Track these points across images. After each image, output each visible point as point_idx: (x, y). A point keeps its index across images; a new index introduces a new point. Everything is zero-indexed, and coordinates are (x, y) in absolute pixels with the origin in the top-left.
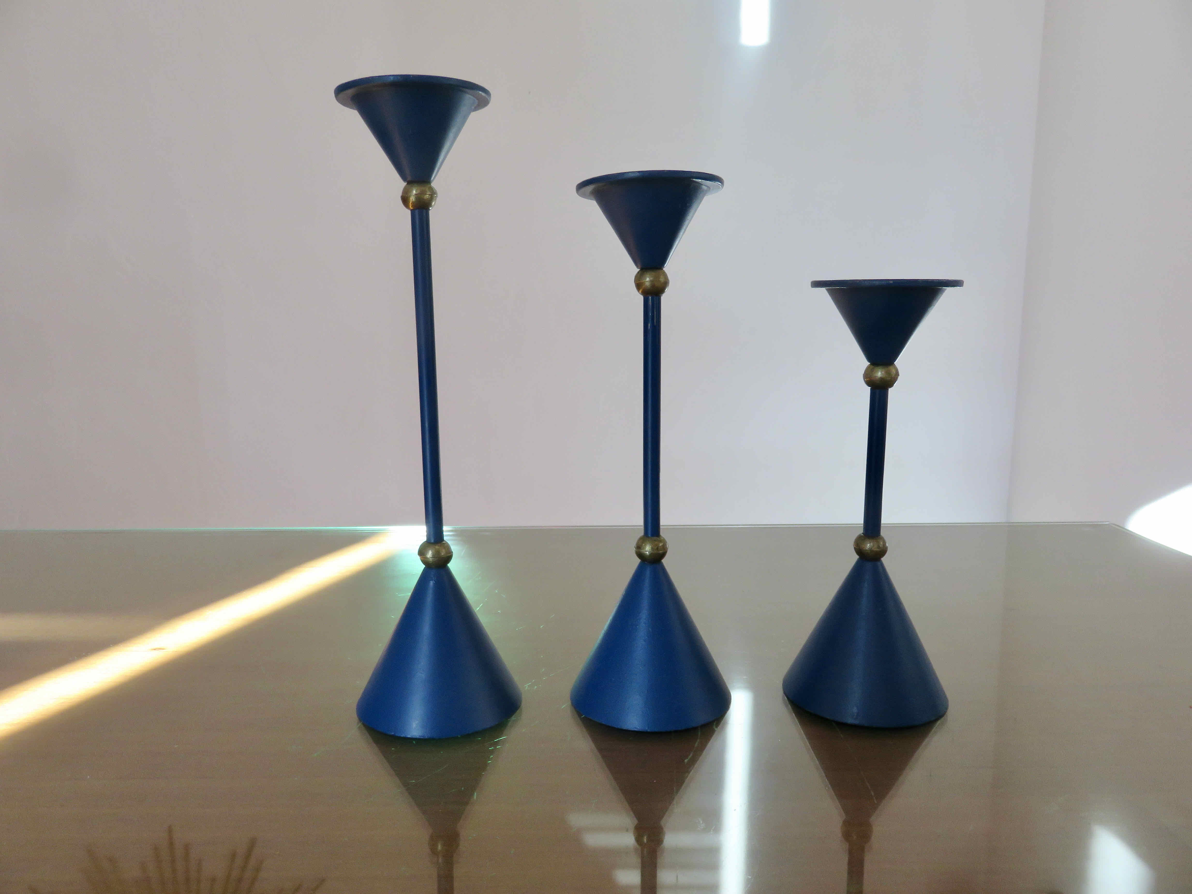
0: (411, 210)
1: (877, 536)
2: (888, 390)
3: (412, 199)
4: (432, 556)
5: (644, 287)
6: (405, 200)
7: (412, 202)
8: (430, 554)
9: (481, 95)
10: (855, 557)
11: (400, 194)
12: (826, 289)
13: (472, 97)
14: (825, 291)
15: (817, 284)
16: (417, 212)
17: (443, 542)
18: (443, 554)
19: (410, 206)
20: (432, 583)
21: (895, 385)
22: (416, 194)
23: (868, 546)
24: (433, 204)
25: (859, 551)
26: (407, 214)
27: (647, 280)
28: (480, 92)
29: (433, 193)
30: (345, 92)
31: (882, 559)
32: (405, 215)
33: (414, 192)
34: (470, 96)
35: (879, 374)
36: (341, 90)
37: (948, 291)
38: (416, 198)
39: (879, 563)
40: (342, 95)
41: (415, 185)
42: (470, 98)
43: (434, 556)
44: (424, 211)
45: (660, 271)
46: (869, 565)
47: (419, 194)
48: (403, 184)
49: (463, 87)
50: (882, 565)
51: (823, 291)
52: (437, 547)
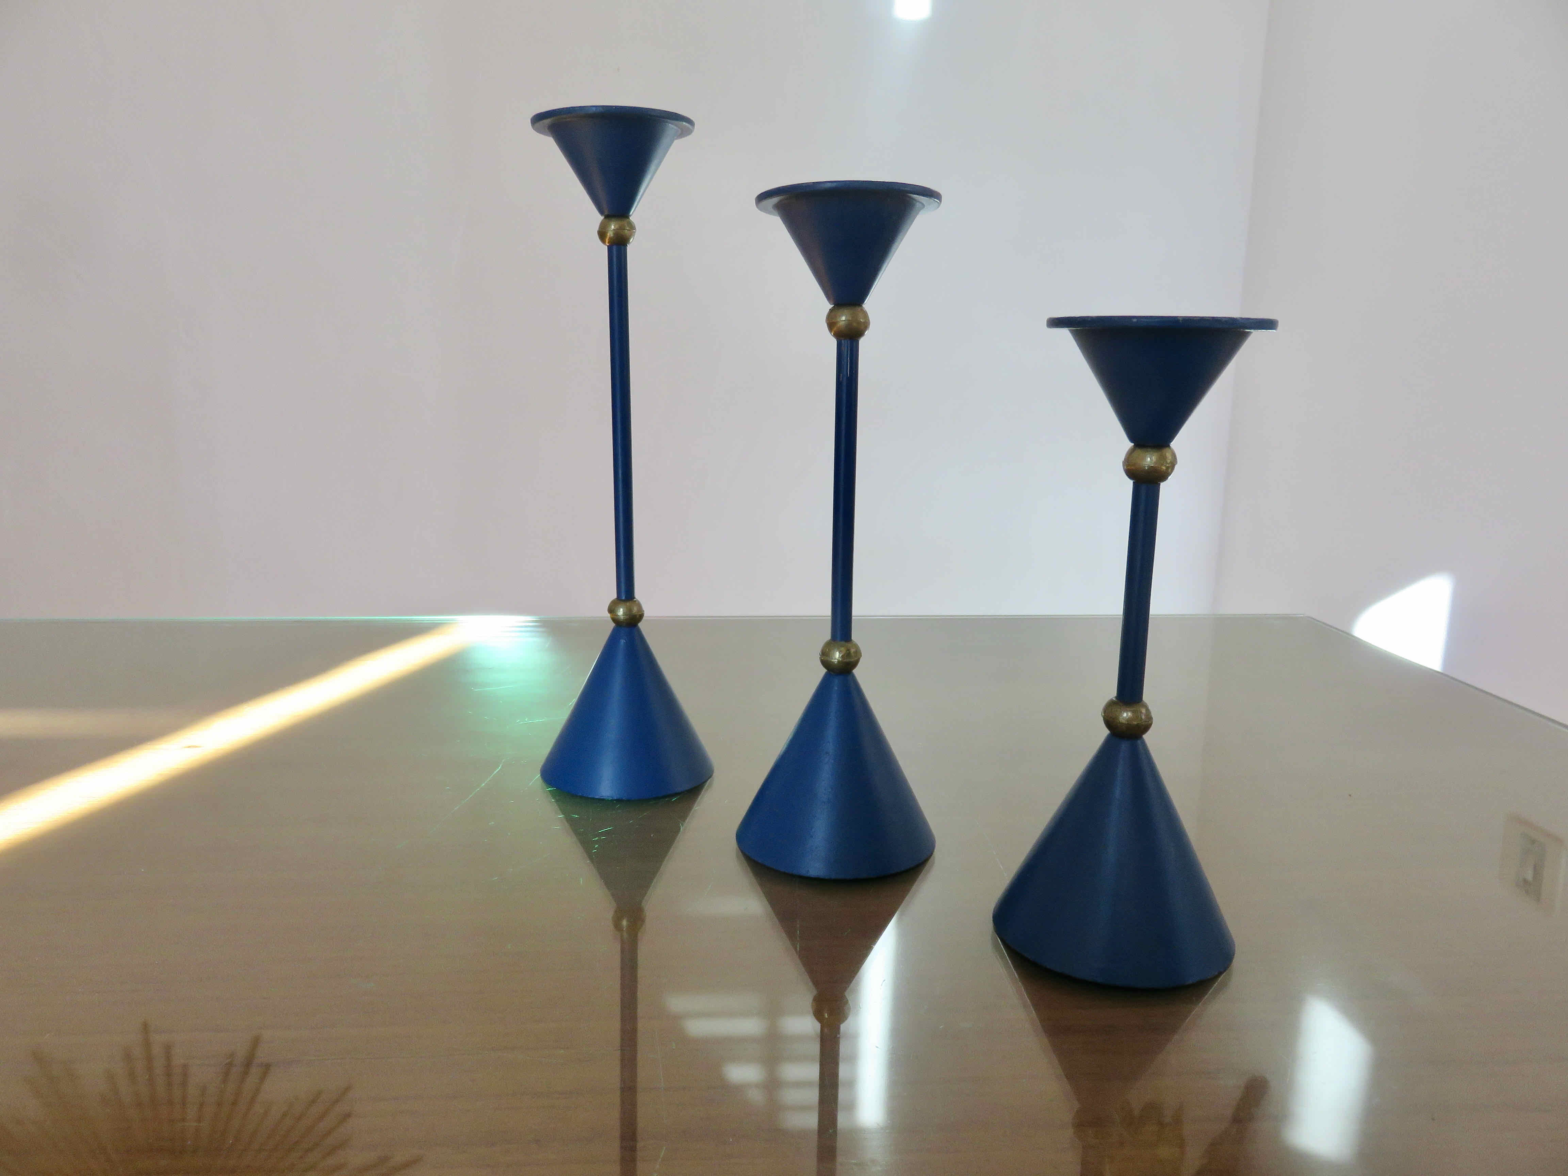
0: (608, 246)
1: (1138, 703)
2: (1160, 484)
3: (610, 234)
4: (623, 613)
5: (838, 325)
6: (602, 235)
7: (609, 238)
8: (621, 612)
9: (686, 126)
10: (1104, 732)
11: (597, 228)
12: (1070, 330)
13: (675, 127)
14: (1068, 331)
15: (1057, 323)
16: (615, 248)
17: (635, 600)
18: (634, 612)
19: (607, 242)
20: (622, 642)
21: (1169, 478)
22: (614, 230)
23: (1126, 715)
24: (631, 241)
25: (1110, 723)
26: (604, 249)
27: (843, 319)
28: (684, 123)
29: (632, 227)
30: (541, 122)
31: (1145, 736)
32: (602, 251)
33: (613, 227)
34: (672, 126)
35: (1149, 460)
36: (538, 119)
37: (1256, 336)
38: (614, 234)
39: (1139, 742)
40: (537, 125)
41: (613, 219)
42: (672, 128)
43: (624, 614)
44: (623, 247)
45: (859, 309)
46: (1124, 746)
47: (617, 229)
48: (601, 218)
49: (668, 119)
50: (1144, 744)
51: (1065, 335)
52: (628, 604)
